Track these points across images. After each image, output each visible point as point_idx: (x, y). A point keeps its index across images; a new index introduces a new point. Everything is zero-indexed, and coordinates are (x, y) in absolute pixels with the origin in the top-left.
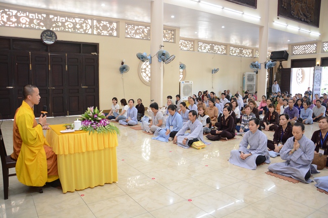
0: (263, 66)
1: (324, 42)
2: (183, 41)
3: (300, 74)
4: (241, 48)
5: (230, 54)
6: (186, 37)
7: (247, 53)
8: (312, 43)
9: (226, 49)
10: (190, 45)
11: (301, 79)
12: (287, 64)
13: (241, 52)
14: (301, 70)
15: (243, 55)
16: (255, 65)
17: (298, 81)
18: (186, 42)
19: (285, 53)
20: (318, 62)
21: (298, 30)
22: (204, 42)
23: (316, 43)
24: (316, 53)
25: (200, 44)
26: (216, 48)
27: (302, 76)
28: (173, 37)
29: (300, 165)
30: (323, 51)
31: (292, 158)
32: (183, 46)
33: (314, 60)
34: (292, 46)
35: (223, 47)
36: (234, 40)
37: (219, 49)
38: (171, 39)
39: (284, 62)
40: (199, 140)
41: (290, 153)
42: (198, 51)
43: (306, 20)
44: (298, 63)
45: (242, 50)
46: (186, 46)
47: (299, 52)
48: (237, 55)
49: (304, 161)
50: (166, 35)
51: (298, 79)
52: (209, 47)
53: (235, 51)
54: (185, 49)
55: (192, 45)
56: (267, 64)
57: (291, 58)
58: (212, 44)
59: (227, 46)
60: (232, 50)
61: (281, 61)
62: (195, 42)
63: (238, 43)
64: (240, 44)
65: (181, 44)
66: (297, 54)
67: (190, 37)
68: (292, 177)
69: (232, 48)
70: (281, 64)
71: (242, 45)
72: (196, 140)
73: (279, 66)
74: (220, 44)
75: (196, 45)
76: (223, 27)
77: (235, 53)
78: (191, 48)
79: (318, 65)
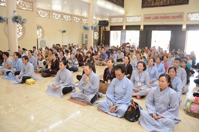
0: (91, 28)
1: (127, 17)
2: (42, 11)
3: (116, 34)
4: (81, 17)
5: (74, 21)
6: (44, 8)
7: (85, 21)
8: (121, 16)
9: (71, 18)
10: (46, 14)
11: (116, 37)
12: (108, 28)
13: (81, 20)
14: (116, 32)
15: (83, 22)
16: (86, 28)
17: (115, 38)
18: (44, 12)
19: (106, 22)
20: (124, 28)
21: (112, 8)
22: (57, 12)
23: (123, 17)
24: (123, 22)
25: (54, 14)
26: (64, 17)
27: (116, 36)
28: (31, 7)
29: (90, 93)
30: (126, 22)
31: (85, 88)
32: (42, 14)
33: (122, 26)
34: (111, 18)
35: (69, 16)
36: (77, 12)
37: (66, 18)
38: (30, 8)
39: (106, 27)
40: (32, 77)
41: (84, 84)
42: (53, 18)
43: (117, 3)
44: (114, 28)
45: (82, 19)
46: (44, 15)
47: (114, 22)
48: (78, 22)
49: (92, 90)
50: (26, 5)
51: (114, 37)
52: (60, 16)
53: (77, 19)
54: (43, 16)
55: (48, 14)
56: (93, 27)
57: (110, 25)
58: (62, 14)
59: (72, 16)
60: (75, 19)
61: (105, 27)
62: (50, 12)
63: (79, 14)
64: (80, 15)
65: (40, 13)
66: (113, 23)
67: (47, 9)
68: (84, 101)
69: (75, 17)
70: (105, 28)
71: (82, 16)
72: (29, 78)
73: (104, 30)
74: (68, 15)
75: (51, 14)
76: (65, 2)
77: (77, 21)
78: (47, 16)
79: (124, 29)
